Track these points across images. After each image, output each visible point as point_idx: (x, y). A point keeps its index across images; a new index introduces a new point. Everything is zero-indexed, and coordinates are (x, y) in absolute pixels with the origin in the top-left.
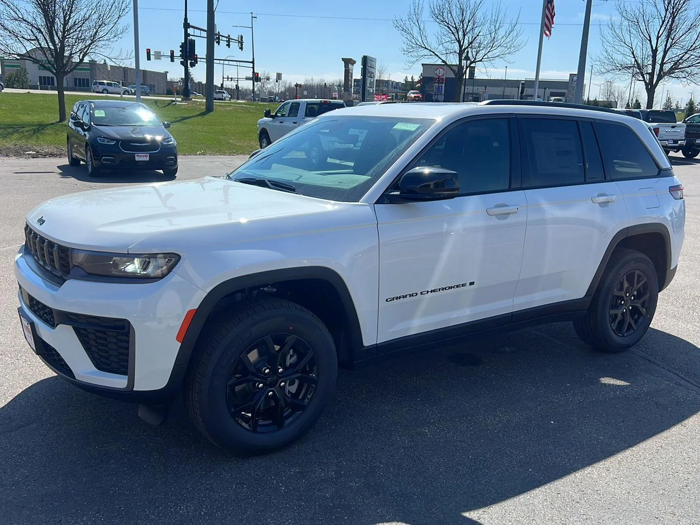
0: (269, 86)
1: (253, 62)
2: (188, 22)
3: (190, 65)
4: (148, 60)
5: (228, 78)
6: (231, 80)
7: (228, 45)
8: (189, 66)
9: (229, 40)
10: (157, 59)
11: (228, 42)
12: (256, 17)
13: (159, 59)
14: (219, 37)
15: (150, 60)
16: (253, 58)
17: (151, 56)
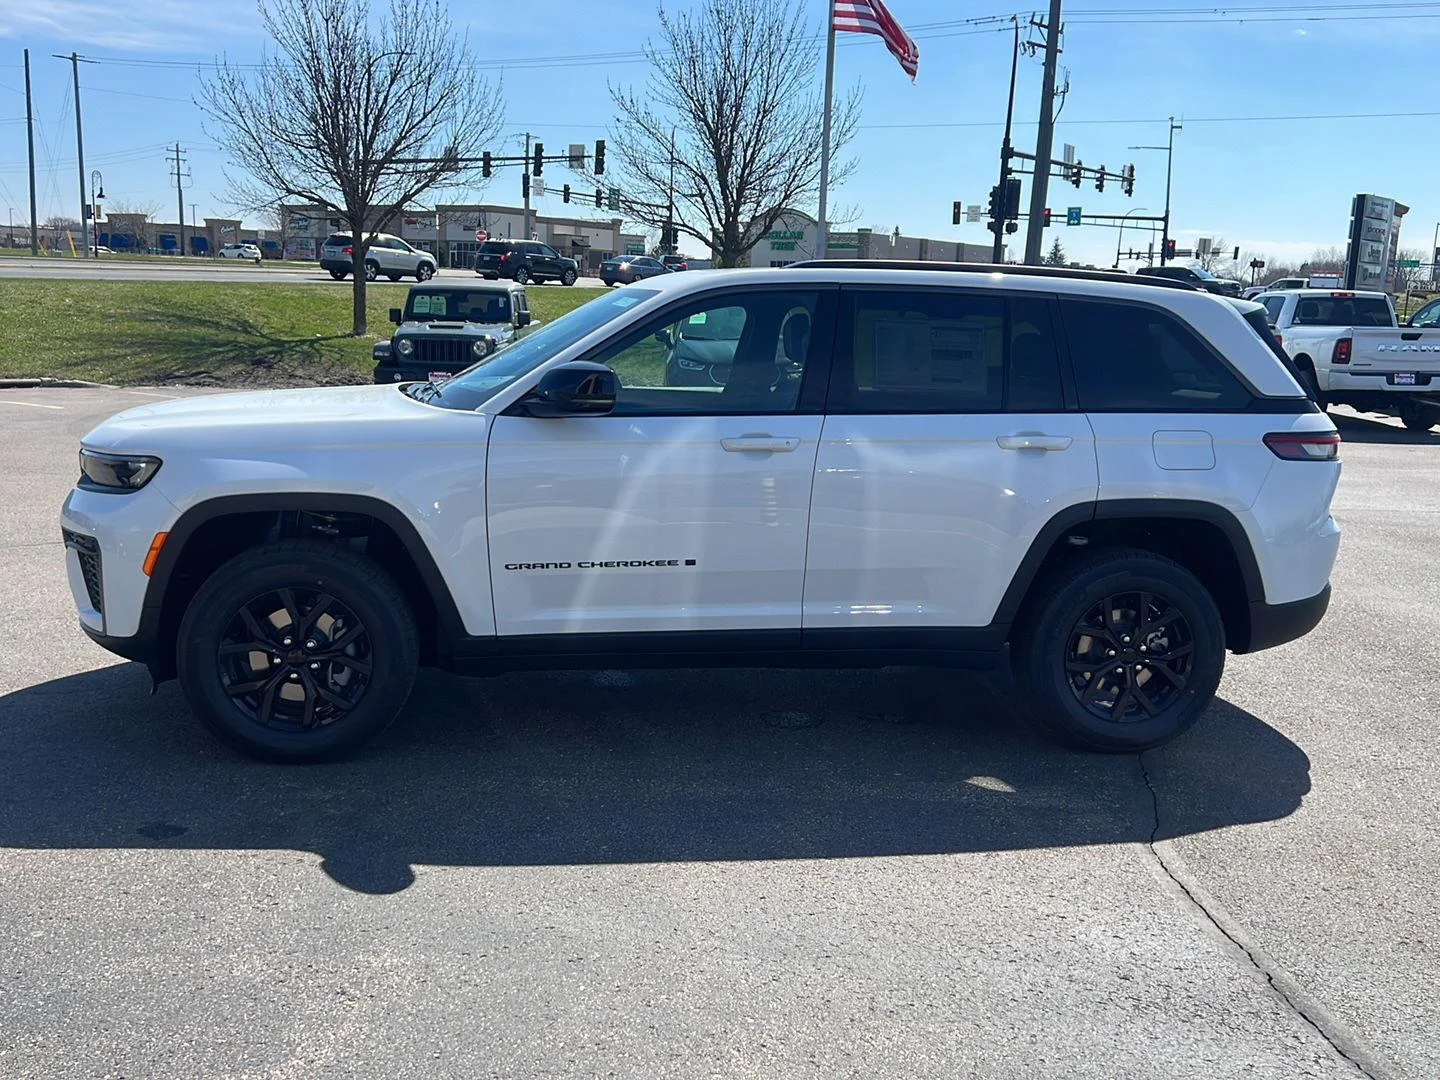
0: (1220, 267)
1: (1165, 219)
2: (1011, 146)
3: (1007, 230)
4: (954, 223)
5: (1131, 254)
6: (1138, 258)
7: (1100, 187)
8: (1004, 231)
9: (1102, 177)
10: (972, 220)
11: (1101, 180)
12: (1181, 127)
13: (975, 220)
14: (1079, 172)
15: (958, 223)
16: (1167, 212)
17: (961, 215)
